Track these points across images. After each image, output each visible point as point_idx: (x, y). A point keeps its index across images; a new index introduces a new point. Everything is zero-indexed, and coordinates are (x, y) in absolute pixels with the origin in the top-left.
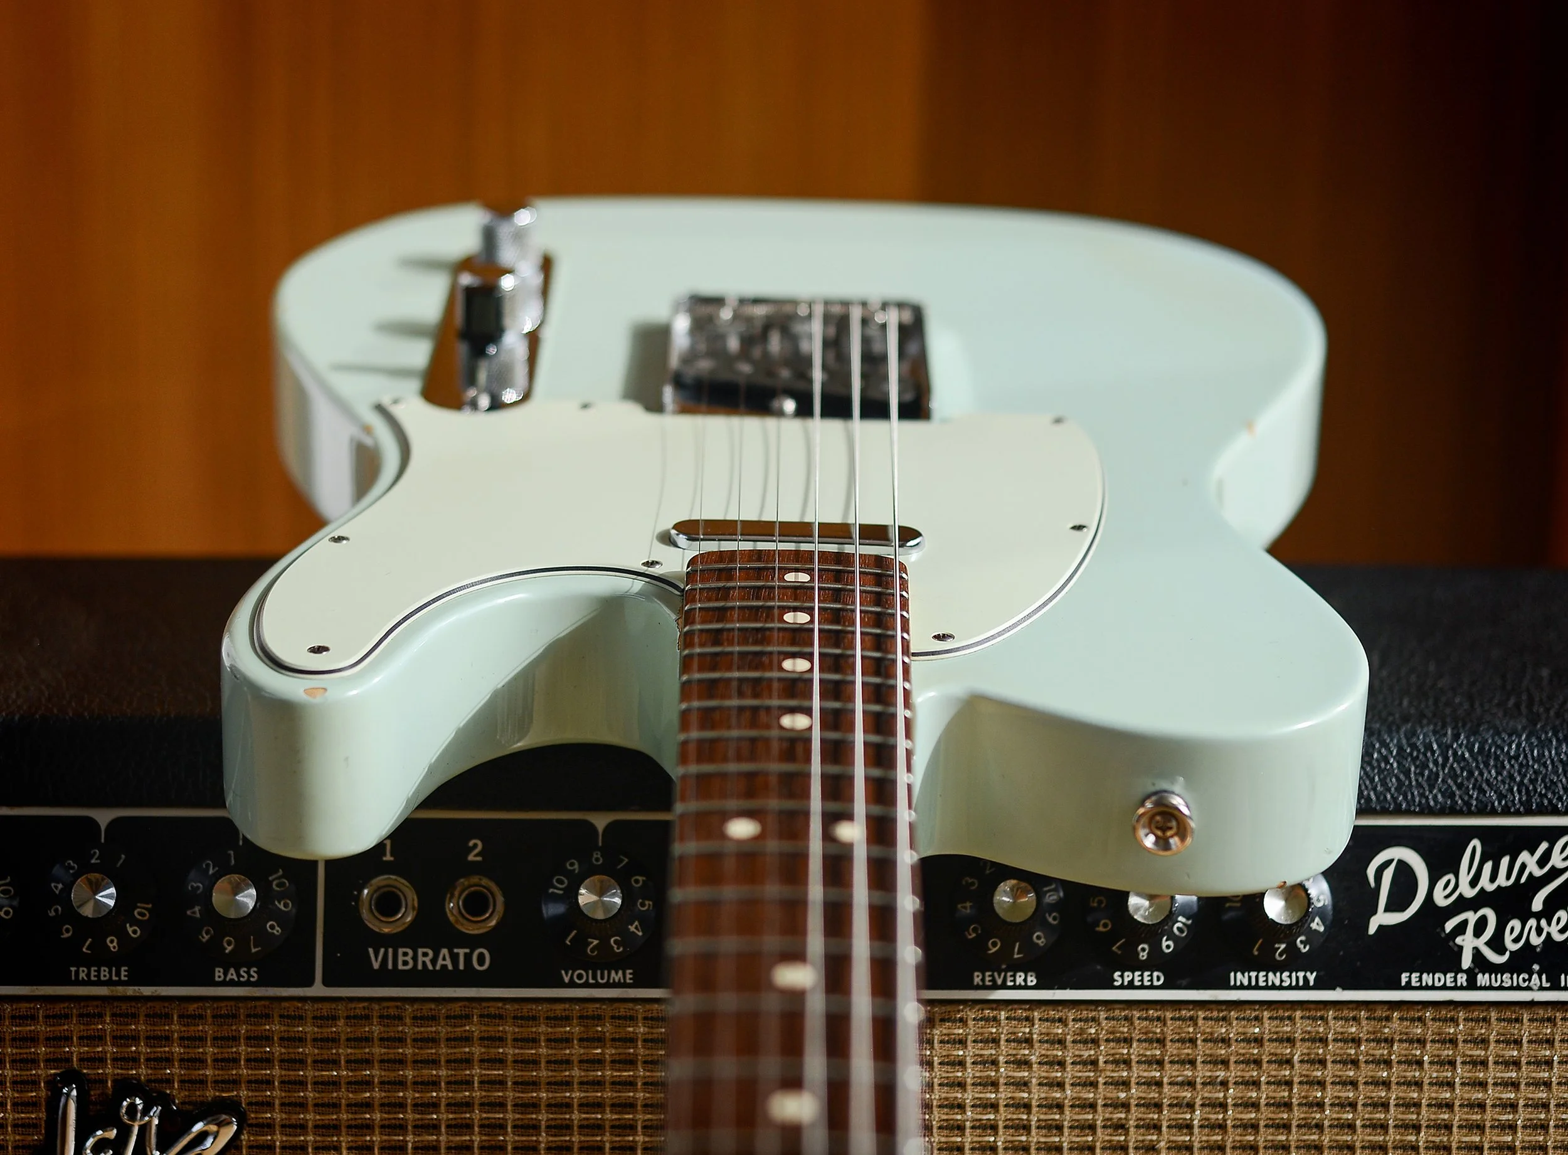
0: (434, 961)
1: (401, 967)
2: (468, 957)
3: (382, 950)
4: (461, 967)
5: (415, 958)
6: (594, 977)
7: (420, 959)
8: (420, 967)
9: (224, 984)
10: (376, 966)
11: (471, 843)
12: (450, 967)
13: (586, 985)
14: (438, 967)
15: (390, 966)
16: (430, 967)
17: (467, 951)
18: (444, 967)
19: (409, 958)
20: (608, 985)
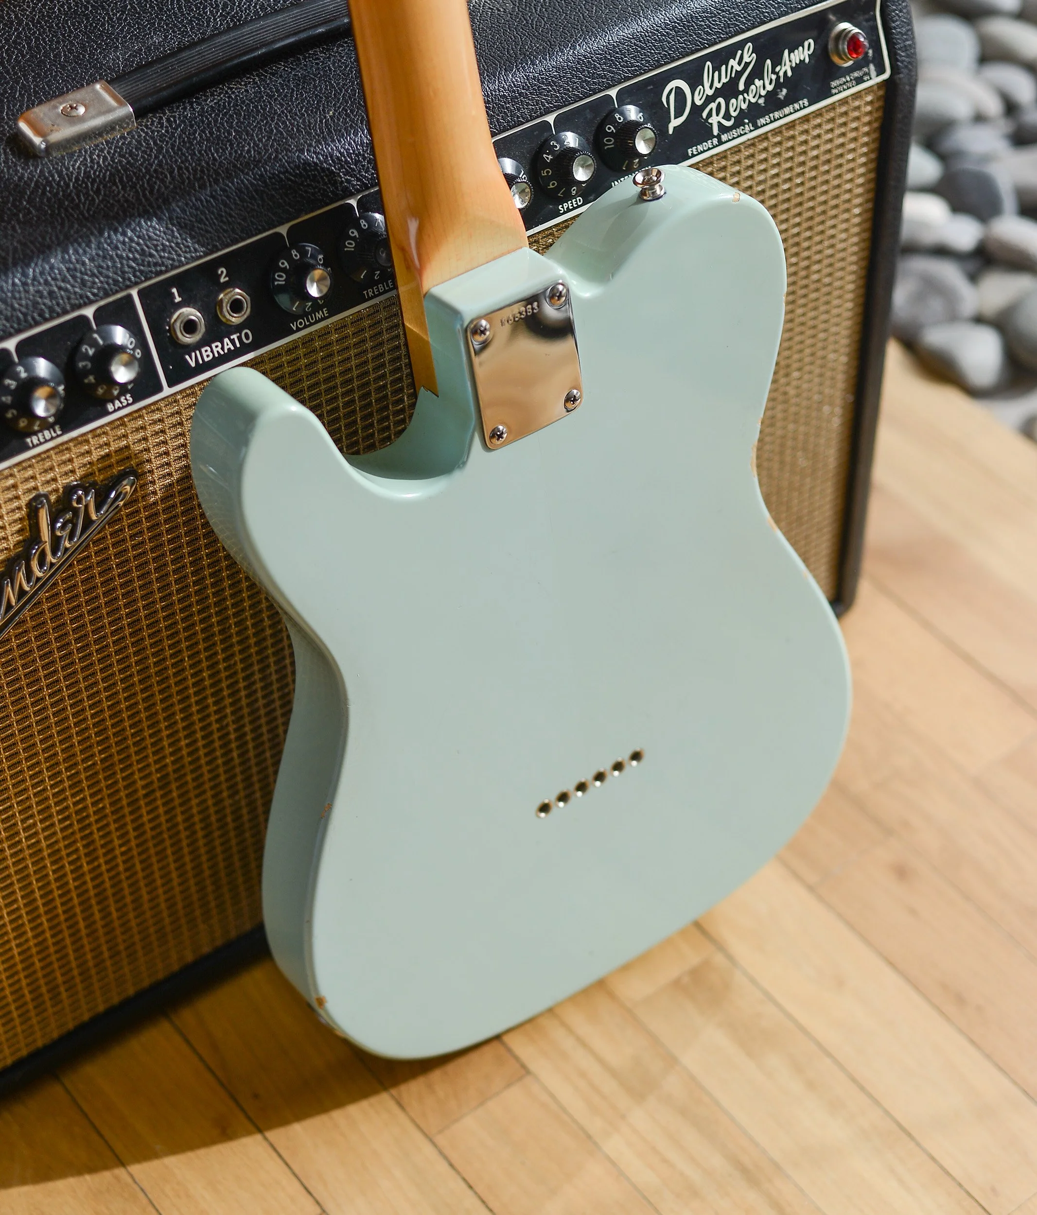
0: (223, 349)
1: (206, 359)
2: (239, 338)
3: (193, 354)
4: (238, 345)
5: (212, 351)
6: (308, 320)
7: (215, 350)
8: (216, 355)
9: (115, 411)
10: (193, 364)
11: (219, 272)
12: (232, 348)
13: (306, 327)
14: (226, 351)
15: (201, 362)
16: (222, 353)
17: (238, 334)
18: (229, 349)
19: (209, 353)
20: (317, 322)
